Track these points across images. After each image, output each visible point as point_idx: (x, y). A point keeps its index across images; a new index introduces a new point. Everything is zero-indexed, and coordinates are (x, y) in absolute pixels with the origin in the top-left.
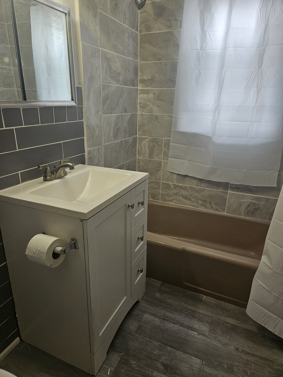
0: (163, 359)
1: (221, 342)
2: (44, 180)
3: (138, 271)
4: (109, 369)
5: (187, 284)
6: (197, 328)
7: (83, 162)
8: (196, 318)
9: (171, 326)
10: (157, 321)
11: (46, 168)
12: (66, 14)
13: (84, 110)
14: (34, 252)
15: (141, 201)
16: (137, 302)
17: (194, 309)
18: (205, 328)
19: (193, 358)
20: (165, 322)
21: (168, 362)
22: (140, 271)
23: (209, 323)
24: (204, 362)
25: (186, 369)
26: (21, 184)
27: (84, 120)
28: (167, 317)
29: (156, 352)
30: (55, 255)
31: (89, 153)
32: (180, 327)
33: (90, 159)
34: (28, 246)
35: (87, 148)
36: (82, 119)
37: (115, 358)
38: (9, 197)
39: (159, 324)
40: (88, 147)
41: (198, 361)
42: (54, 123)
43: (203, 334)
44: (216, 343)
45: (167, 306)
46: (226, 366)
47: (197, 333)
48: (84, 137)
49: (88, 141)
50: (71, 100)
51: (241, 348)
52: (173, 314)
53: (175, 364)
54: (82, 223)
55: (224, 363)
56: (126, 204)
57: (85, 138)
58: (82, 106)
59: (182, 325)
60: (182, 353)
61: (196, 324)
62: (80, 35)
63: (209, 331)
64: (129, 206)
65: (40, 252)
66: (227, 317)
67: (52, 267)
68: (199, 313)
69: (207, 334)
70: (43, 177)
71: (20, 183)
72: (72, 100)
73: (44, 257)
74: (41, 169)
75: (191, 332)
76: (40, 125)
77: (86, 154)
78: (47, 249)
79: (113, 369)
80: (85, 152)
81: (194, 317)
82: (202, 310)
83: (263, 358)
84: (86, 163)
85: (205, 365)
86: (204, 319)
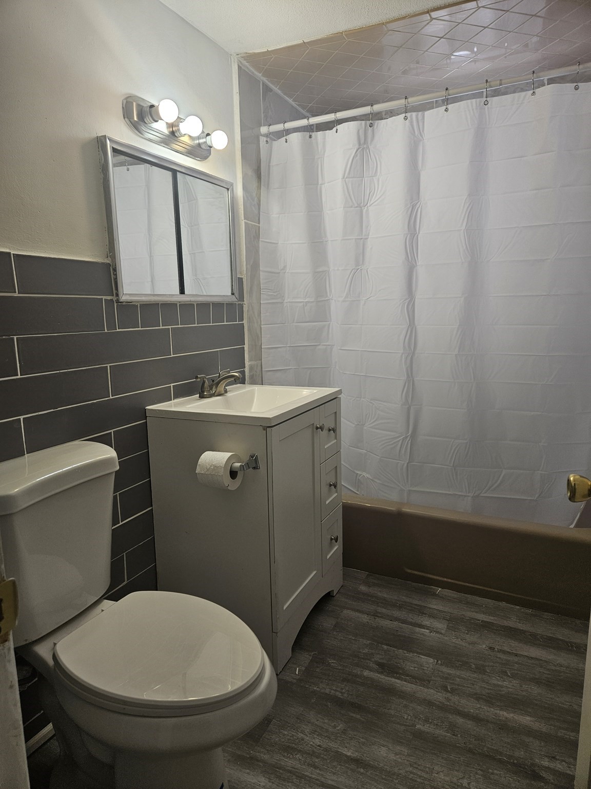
0: (377, 658)
1: (465, 640)
2: (200, 397)
3: (332, 539)
4: (298, 669)
5: (409, 571)
6: (429, 625)
7: (242, 381)
8: (426, 614)
9: (386, 623)
10: (365, 618)
11: (204, 381)
12: (228, 189)
13: (245, 309)
14: (208, 468)
15: (332, 426)
16: (328, 596)
17: (423, 604)
18: (440, 625)
19: (423, 657)
20: (377, 619)
21: (385, 661)
22: (335, 539)
23: (447, 620)
24: (439, 662)
25: (412, 668)
26: (173, 401)
27: (245, 322)
28: (380, 613)
29: (366, 651)
30: (233, 474)
31: (251, 368)
32: (401, 624)
33: (252, 377)
34: (199, 463)
35: (248, 360)
36: (242, 320)
37: (305, 658)
38: (168, 411)
39: (366, 621)
40: (250, 360)
41: (431, 660)
42: (211, 324)
43: (437, 632)
44: (459, 642)
45: (378, 601)
46: (473, 666)
47: (428, 631)
48: (244, 346)
49: (249, 352)
50: (230, 294)
51: (497, 648)
52: (388, 609)
53: (396, 663)
54: (265, 431)
55: (471, 663)
56: (313, 424)
57: (246, 347)
58: (243, 303)
59: (404, 622)
60: (405, 652)
61: (427, 622)
62: (243, 212)
63: (447, 628)
64: (317, 428)
65: (216, 467)
66: (477, 612)
67: (229, 488)
68: (430, 608)
69: (443, 632)
70: (198, 395)
71: (171, 400)
72: (233, 294)
73: (221, 472)
74: (199, 380)
75: (417, 629)
76: (196, 325)
77: (247, 370)
78: (225, 463)
79: (303, 668)
80: (245, 367)
81: (423, 613)
82: (435, 605)
83: (532, 658)
84: (246, 382)
85: (441, 665)
86: (439, 615)
